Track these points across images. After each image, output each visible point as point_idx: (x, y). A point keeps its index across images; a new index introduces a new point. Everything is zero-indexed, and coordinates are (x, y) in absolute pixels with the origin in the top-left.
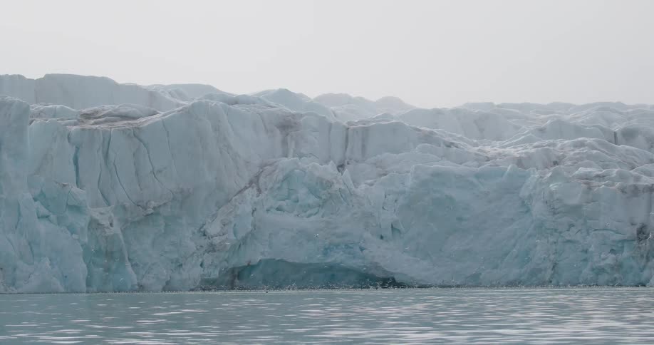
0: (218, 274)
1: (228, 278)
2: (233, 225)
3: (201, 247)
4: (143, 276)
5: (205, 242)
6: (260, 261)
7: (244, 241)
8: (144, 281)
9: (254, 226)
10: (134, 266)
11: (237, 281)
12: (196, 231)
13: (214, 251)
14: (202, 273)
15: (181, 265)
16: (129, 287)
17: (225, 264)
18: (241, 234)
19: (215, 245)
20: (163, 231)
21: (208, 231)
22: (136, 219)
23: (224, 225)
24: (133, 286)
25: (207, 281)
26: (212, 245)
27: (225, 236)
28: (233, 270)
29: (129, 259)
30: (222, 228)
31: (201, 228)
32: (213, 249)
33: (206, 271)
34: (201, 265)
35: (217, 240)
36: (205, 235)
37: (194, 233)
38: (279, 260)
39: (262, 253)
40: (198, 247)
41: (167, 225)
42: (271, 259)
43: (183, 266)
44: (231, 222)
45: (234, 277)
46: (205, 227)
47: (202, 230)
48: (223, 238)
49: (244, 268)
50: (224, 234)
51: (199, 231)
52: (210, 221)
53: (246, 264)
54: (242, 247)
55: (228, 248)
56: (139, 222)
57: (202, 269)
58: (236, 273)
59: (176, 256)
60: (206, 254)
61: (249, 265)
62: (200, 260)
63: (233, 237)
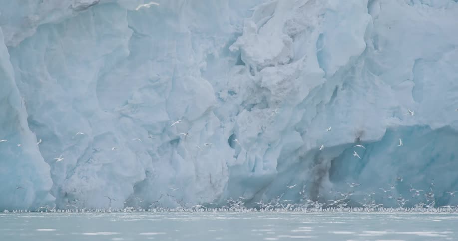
0: (274, 164)
1: (304, 176)
2: (314, 36)
3: (232, 92)
4: (72, 170)
5: (240, 80)
6: (389, 132)
7: (347, 77)
8: (75, 183)
9: (373, 38)
10: (47, 140)
11: (327, 183)
12: (216, 54)
13: (265, 103)
14: (232, 162)
15: (177, 141)
16: (30, 198)
17: (296, 139)
18: (338, 60)
19: (267, 89)
20: (128, 52)
21: (250, 52)
22: (53, 18)
23: (293, 37)
24: (40, 194)
25: (246, 183)
26: (259, 88)
27: (295, 65)
28: (317, 156)
29: (32, 123)
30: (287, 44)
31: (232, 42)
32: (264, 99)
33: (242, 159)
34: (231, 142)
35: (272, 77)
36: (241, 62)
37: (210, 58)
38: (439, 131)
39: (395, 112)
40: (224, 94)
41: (136, 36)
42: (419, 128)
43: (182, 144)
44: (310, 29)
45: (321, 172)
46: (241, 41)
47: (232, 48)
48: (289, 70)
49: (348, 149)
50: (291, 61)
51: (226, 52)
52: (254, 25)
53: (352, 140)
54: (342, 93)
55: (302, 96)
56: (60, 26)
57: (233, 152)
58: (326, 162)
59: (162, 116)
60: (244, 113)
61: (358, 141)
62: (229, 128)
63: (314, 68)
